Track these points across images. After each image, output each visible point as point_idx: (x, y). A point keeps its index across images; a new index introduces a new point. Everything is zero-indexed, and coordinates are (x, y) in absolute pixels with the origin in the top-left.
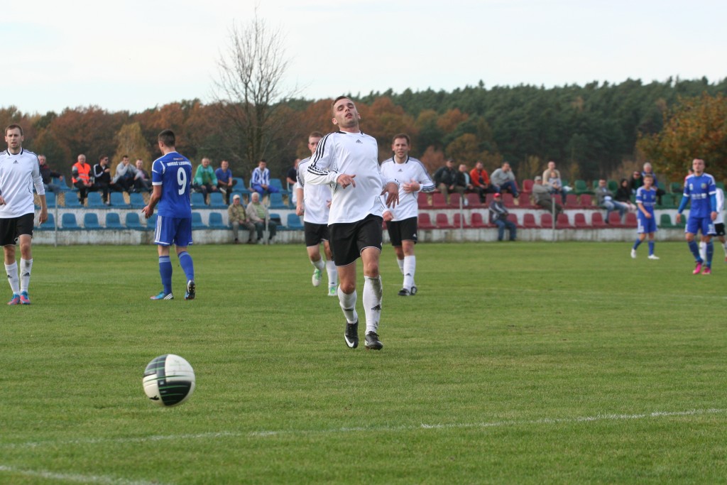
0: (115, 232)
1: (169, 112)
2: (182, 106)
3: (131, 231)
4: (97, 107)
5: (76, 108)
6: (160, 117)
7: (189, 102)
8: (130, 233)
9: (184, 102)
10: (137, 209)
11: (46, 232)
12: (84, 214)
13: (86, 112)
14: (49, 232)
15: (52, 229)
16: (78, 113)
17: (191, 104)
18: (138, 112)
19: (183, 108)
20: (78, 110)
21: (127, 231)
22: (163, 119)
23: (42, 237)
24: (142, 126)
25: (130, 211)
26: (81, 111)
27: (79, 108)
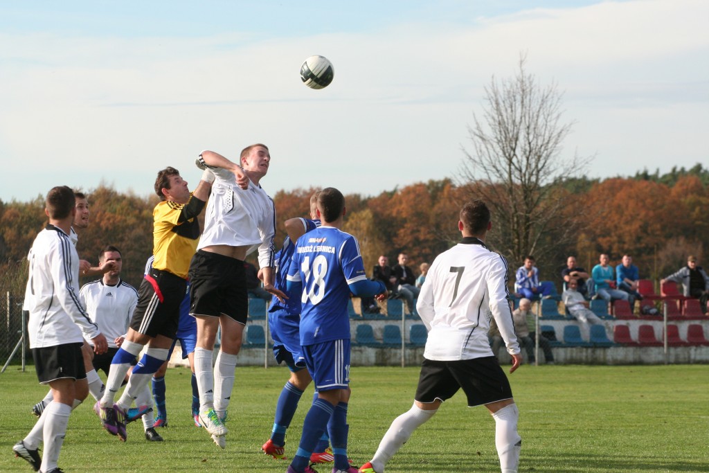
1: (412, 196)
2: (428, 187)
3: (363, 348)
5: (293, 192)
6: (401, 203)
7: (438, 183)
8: (361, 351)
9: (432, 183)
10: (371, 320)
11: (254, 350)
14: (258, 349)
15: (262, 346)
16: (296, 198)
17: (440, 185)
18: (372, 196)
19: (430, 192)
20: (296, 194)
21: (357, 348)
22: (404, 205)
23: (249, 355)
24: (376, 215)
25: (362, 323)
26: (299, 196)
27: (297, 191)
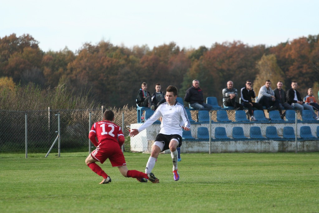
0: (257, 142)
1: (298, 45)
2: (308, 40)
3: (270, 141)
4: (239, 42)
5: (223, 43)
6: (291, 49)
7: (314, 37)
8: (269, 143)
9: (310, 37)
10: (275, 123)
11: (202, 142)
12: (233, 127)
13: (230, 46)
14: (204, 142)
15: (207, 140)
16: (225, 47)
17: (315, 38)
18: (272, 46)
19: (309, 42)
20: (224, 44)
21: (267, 141)
22: (293, 51)
23: (199, 146)
24: (278, 57)
25: (270, 125)
26: (226, 46)
27: (226, 43)
